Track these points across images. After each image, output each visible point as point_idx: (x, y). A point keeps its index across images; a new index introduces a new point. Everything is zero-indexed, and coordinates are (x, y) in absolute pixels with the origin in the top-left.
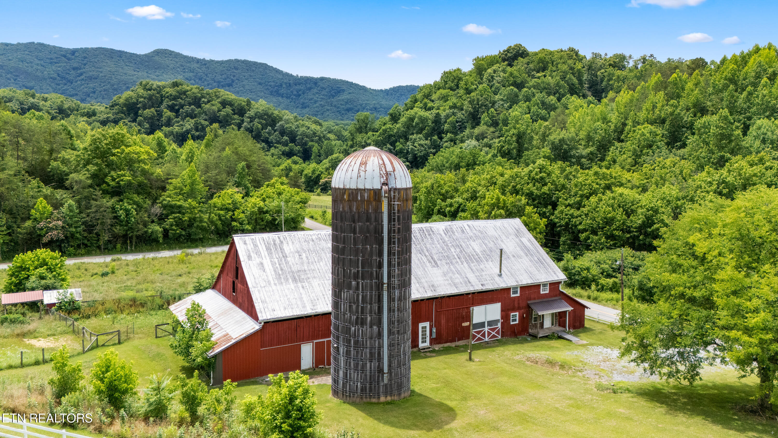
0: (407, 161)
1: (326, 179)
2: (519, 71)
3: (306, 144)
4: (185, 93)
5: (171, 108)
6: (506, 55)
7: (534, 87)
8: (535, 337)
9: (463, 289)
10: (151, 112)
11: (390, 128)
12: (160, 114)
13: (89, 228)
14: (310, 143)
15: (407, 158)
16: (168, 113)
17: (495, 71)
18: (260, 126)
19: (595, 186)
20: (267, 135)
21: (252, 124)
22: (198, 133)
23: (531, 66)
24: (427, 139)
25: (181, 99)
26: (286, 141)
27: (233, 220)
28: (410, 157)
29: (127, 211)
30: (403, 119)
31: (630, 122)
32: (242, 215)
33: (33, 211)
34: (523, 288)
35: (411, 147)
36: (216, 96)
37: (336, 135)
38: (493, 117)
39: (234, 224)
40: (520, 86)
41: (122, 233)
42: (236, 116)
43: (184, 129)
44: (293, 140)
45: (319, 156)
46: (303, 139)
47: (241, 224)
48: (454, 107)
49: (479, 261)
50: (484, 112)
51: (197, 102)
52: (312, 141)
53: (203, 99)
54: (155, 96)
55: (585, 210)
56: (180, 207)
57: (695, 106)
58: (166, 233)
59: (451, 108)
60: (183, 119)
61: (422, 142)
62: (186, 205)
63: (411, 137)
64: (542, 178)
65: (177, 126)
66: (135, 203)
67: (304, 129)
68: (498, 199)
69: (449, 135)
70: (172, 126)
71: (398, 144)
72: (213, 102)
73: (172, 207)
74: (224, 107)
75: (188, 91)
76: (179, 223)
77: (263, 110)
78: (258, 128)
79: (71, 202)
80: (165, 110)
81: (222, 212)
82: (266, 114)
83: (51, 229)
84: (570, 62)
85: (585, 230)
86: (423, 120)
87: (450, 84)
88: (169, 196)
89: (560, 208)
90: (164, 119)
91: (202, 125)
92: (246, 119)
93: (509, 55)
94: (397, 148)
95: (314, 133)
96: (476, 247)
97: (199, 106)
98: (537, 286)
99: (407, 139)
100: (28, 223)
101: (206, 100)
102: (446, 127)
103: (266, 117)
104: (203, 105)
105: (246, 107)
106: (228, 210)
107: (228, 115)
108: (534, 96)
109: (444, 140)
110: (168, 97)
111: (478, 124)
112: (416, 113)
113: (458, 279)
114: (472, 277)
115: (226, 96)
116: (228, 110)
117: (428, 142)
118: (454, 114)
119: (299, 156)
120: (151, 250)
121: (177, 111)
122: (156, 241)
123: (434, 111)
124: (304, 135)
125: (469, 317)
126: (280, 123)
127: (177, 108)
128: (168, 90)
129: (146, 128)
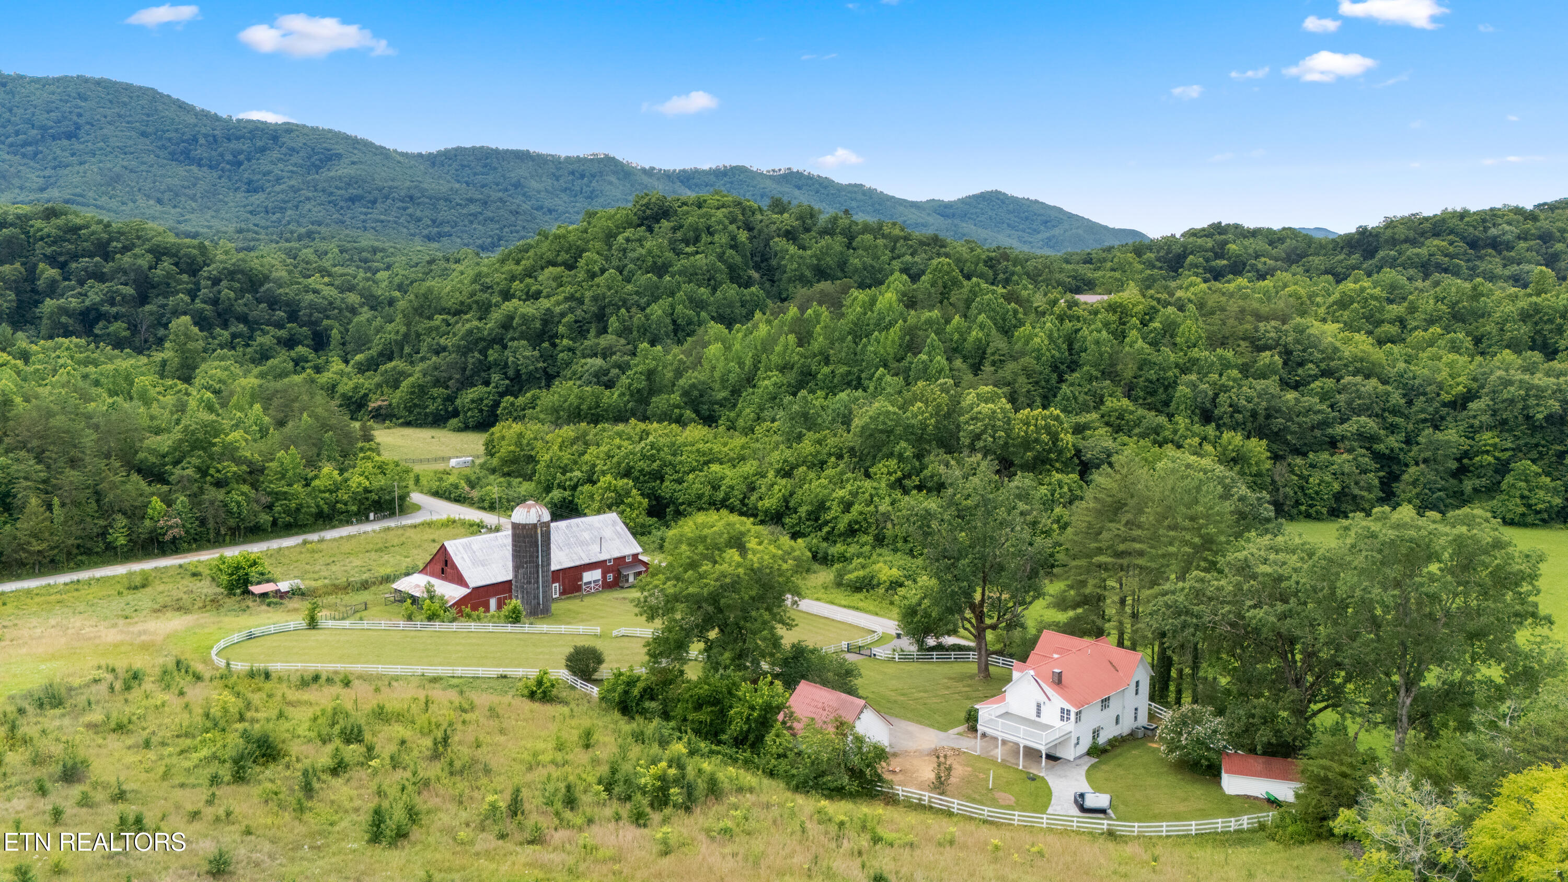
0: (507, 378)
1: (379, 403)
2: (660, 247)
3: (317, 323)
4: (75, 229)
5: (52, 260)
6: (644, 212)
7: (680, 273)
8: (622, 588)
9: (578, 563)
10: (15, 269)
11: (478, 328)
12: (31, 274)
13: (203, 522)
14: (325, 322)
15: (505, 374)
16: (49, 272)
17: (628, 240)
18: (232, 295)
19: (695, 464)
20: (245, 309)
21: (215, 289)
22: (115, 309)
23: (679, 235)
24: (534, 349)
25: (68, 241)
26: (282, 319)
27: (337, 502)
28: (511, 373)
29: (238, 504)
30: (496, 316)
31: (761, 366)
32: (346, 497)
33: (150, 511)
34: (615, 559)
35: (511, 359)
36: (139, 238)
37: (362, 296)
38: (624, 321)
39: (339, 506)
40: (660, 269)
41: (234, 525)
42: (185, 277)
43: (87, 303)
44: (293, 316)
45: (344, 344)
46: (311, 315)
47: (346, 504)
48: (571, 298)
49: (588, 544)
50: (612, 314)
51: (103, 250)
52: (328, 317)
53: (115, 244)
54: (17, 239)
55: (685, 484)
56: (286, 493)
57: (821, 353)
58: (274, 523)
59: (567, 299)
60: (81, 283)
61: (527, 354)
62: (290, 490)
63: (510, 344)
64: (652, 455)
65: (72, 296)
66: (243, 494)
67: (311, 296)
68: (610, 483)
69: (565, 342)
70: (62, 295)
71: (490, 352)
72: (137, 251)
73: (276, 493)
74: (158, 260)
75: (80, 229)
76: (287, 512)
77: (233, 265)
78: (229, 299)
79: (182, 498)
80: (41, 265)
81: (327, 495)
82: (242, 272)
83: (171, 527)
84: (733, 227)
85: (683, 503)
86: (525, 319)
87: (564, 256)
88: (271, 482)
89: (667, 483)
90: (41, 284)
91: (121, 294)
92: (203, 282)
93: (648, 212)
94: (491, 359)
95: (331, 303)
96: (586, 535)
97: (107, 257)
98: (624, 557)
99: (505, 347)
100: (147, 523)
101: (120, 245)
102: (561, 329)
103: (240, 276)
104: (118, 256)
105: (200, 259)
106: (331, 492)
107: (169, 275)
108: (679, 288)
109: (559, 348)
110: (42, 239)
111: (604, 331)
112: (516, 309)
113: (575, 557)
114: (583, 555)
115: (160, 238)
116: (166, 264)
117: (536, 353)
118: (572, 310)
119: (308, 346)
120: (262, 540)
121: (63, 266)
122: (264, 530)
123: (545, 303)
124: (312, 306)
125: (581, 579)
126: (267, 286)
127: (62, 259)
128: (38, 224)
129: (10, 301)
